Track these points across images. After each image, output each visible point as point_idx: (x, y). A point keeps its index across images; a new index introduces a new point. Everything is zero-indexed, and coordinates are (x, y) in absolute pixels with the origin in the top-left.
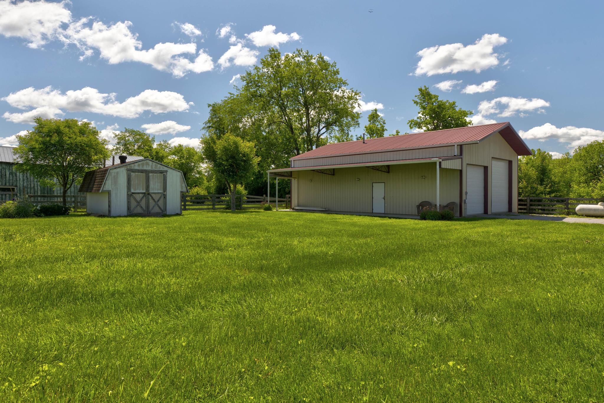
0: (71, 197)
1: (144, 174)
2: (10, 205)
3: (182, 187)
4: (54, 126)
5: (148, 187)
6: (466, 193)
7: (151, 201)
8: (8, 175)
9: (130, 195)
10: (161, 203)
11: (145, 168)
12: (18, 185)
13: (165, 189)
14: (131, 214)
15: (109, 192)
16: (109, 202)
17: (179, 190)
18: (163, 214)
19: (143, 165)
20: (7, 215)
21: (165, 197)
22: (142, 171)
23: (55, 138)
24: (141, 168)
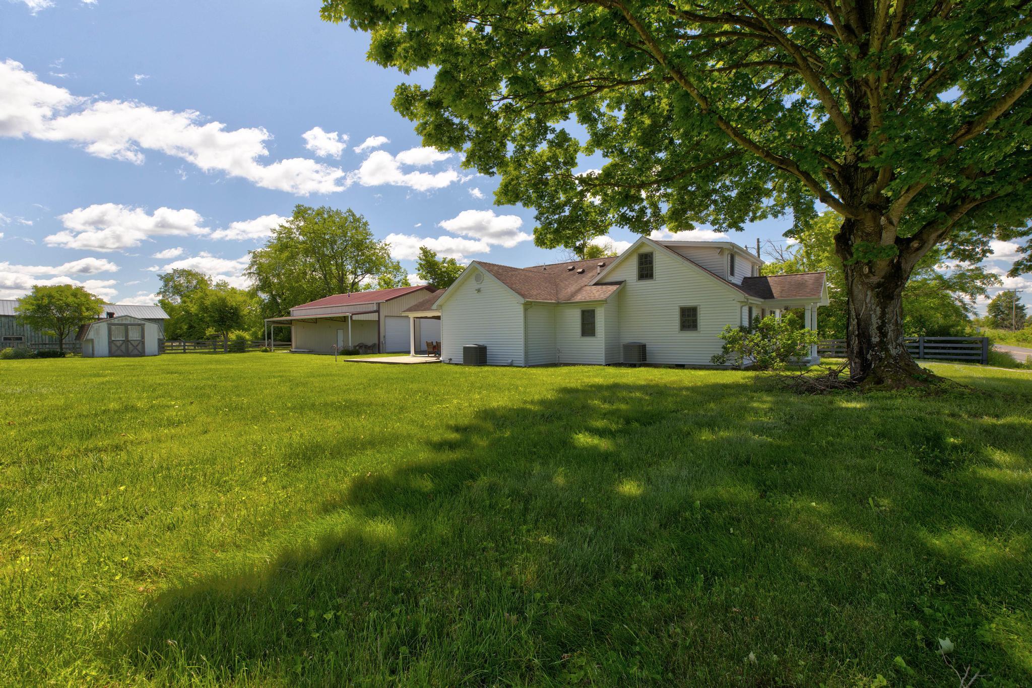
0: (66, 344)
1: (123, 327)
2: (8, 350)
3: (159, 335)
4: (46, 292)
5: (127, 336)
6: (384, 337)
7: (130, 346)
8: (15, 327)
9: (111, 342)
10: (139, 347)
11: (124, 322)
12: (26, 335)
13: (143, 336)
14: (111, 354)
15: (92, 340)
16: (93, 347)
17: (156, 337)
18: (142, 354)
19: (122, 320)
20: (7, 357)
21: (143, 343)
22: (121, 325)
23: (46, 301)
24: (120, 322)
